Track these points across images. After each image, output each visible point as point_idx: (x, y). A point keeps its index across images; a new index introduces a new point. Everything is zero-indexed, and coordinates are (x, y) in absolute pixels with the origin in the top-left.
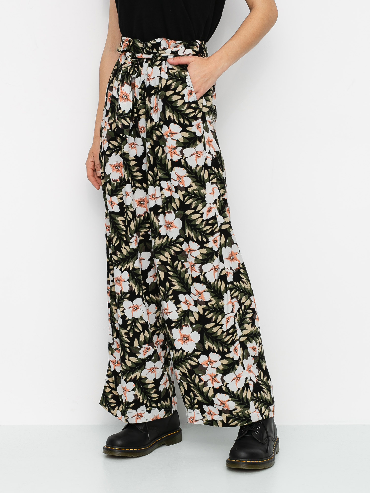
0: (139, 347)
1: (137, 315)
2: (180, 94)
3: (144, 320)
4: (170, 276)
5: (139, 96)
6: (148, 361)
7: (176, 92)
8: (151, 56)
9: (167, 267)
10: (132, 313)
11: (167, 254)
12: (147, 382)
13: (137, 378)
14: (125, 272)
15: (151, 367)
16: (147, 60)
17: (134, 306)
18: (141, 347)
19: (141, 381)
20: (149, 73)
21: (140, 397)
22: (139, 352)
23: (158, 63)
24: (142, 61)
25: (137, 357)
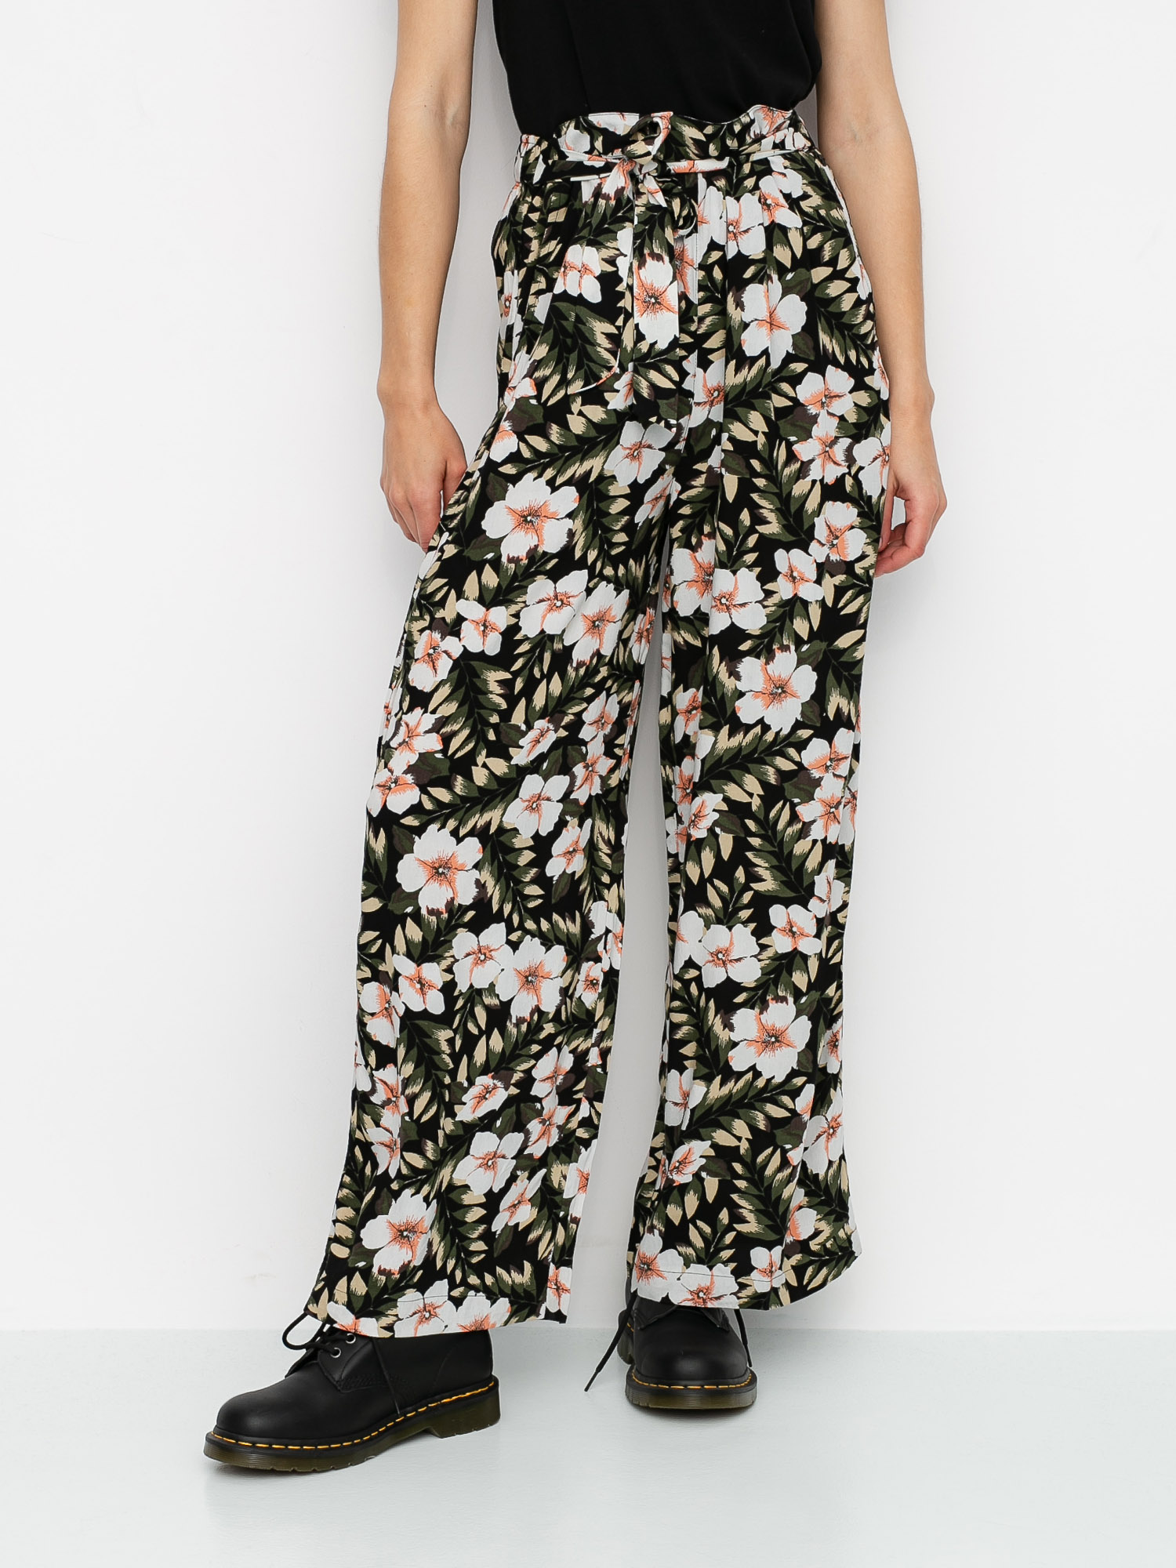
2: (847, 275)
4: (751, 848)
5: (699, 292)
7: (838, 268)
9: (747, 821)
11: (751, 783)
23: (750, 183)
24: (693, 181)
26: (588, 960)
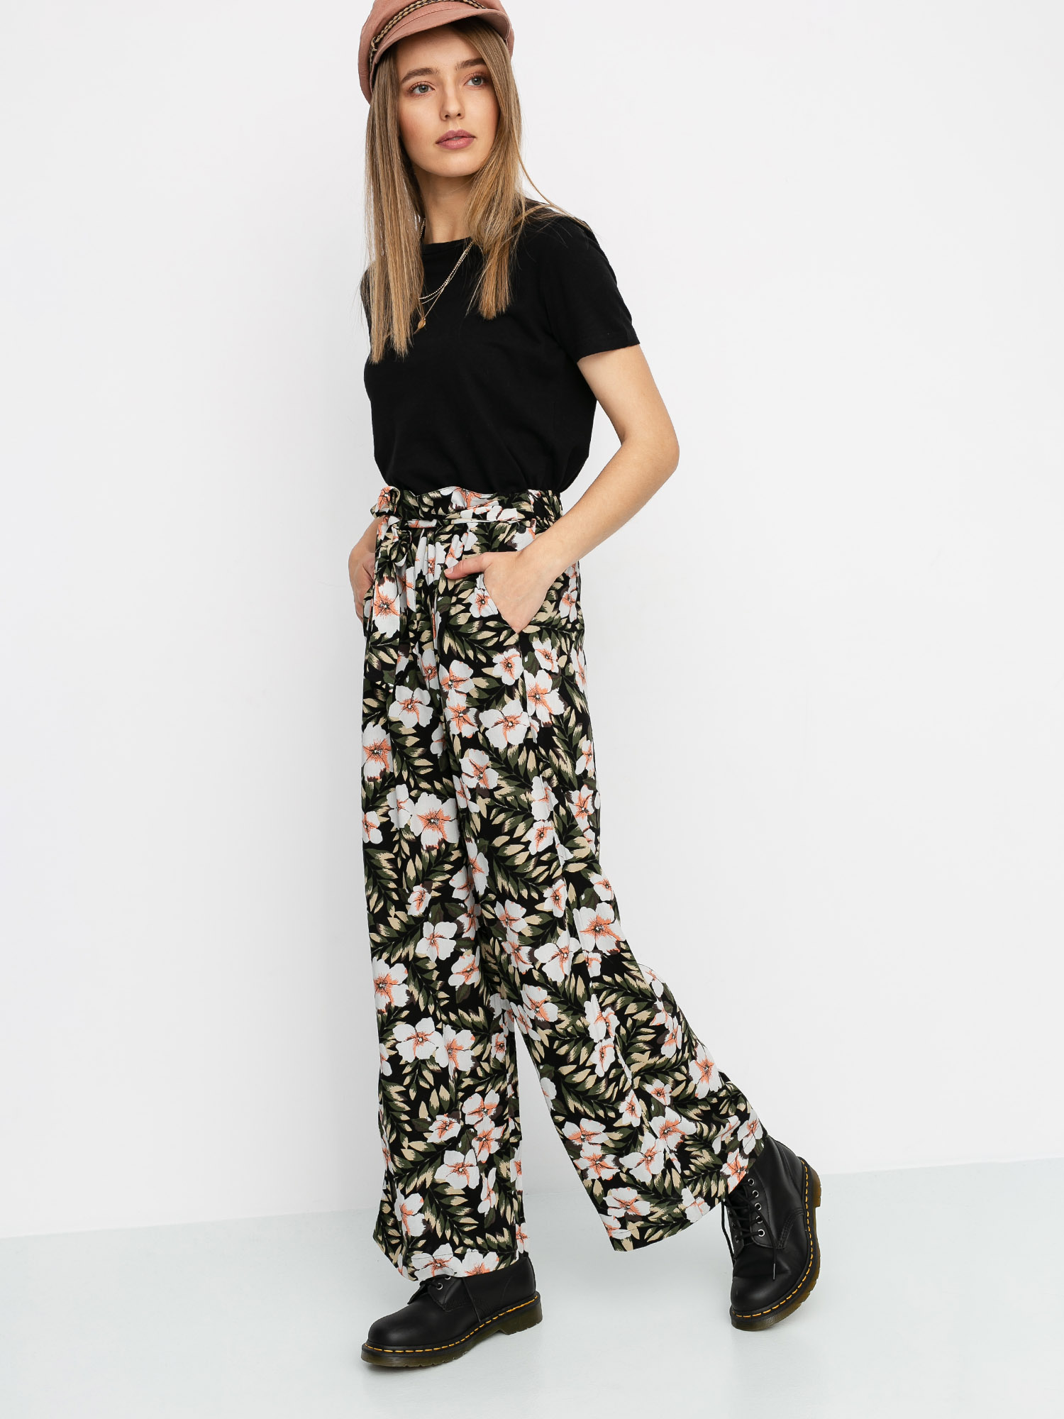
0: (429, 1120)
1: (423, 1053)
3: (438, 1064)
6: (450, 1149)
8: (433, 523)
10: (414, 1049)
12: (448, 1191)
13: (428, 1185)
14: (397, 965)
15: (455, 1163)
16: (428, 530)
17: (418, 1036)
18: (434, 1119)
19: (435, 1190)
20: (431, 557)
21: (436, 1224)
22: (430, 1128)
25: (425, 1139)
26: (495, 1033)
